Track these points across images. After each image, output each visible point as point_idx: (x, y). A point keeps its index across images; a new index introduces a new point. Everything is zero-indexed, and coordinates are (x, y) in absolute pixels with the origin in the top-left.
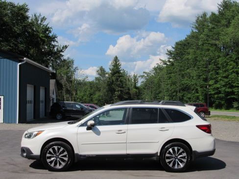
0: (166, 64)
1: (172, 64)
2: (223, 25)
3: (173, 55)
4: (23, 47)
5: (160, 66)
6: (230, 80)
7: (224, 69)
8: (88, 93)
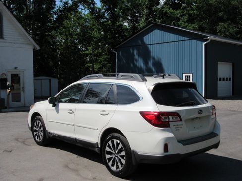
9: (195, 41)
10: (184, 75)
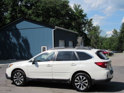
4: (67, 21)
8: (108, 44)
9: (48, 28)
10: (42, 47)
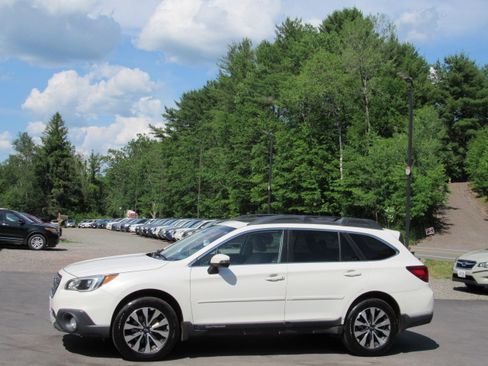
0: (161, 136)
1: (175, 138)
2: (286, 69)
3: (176, 120)
5: (143, 139)
6: (295, 177)
7: (285, 154)
